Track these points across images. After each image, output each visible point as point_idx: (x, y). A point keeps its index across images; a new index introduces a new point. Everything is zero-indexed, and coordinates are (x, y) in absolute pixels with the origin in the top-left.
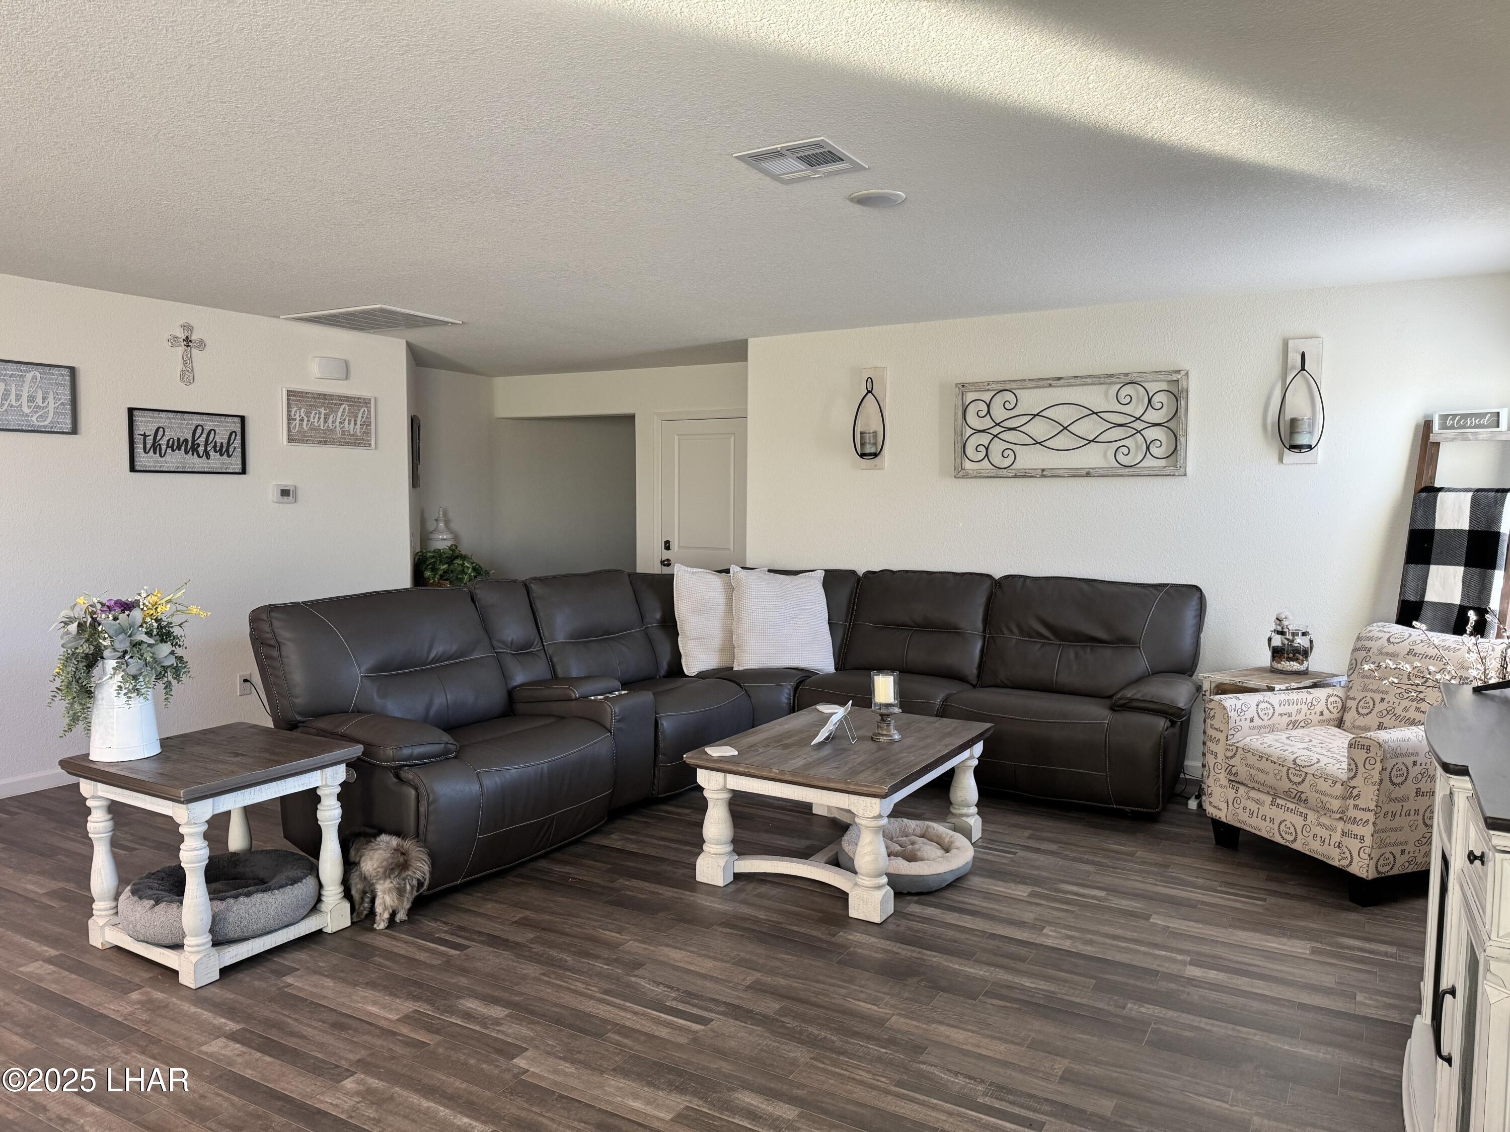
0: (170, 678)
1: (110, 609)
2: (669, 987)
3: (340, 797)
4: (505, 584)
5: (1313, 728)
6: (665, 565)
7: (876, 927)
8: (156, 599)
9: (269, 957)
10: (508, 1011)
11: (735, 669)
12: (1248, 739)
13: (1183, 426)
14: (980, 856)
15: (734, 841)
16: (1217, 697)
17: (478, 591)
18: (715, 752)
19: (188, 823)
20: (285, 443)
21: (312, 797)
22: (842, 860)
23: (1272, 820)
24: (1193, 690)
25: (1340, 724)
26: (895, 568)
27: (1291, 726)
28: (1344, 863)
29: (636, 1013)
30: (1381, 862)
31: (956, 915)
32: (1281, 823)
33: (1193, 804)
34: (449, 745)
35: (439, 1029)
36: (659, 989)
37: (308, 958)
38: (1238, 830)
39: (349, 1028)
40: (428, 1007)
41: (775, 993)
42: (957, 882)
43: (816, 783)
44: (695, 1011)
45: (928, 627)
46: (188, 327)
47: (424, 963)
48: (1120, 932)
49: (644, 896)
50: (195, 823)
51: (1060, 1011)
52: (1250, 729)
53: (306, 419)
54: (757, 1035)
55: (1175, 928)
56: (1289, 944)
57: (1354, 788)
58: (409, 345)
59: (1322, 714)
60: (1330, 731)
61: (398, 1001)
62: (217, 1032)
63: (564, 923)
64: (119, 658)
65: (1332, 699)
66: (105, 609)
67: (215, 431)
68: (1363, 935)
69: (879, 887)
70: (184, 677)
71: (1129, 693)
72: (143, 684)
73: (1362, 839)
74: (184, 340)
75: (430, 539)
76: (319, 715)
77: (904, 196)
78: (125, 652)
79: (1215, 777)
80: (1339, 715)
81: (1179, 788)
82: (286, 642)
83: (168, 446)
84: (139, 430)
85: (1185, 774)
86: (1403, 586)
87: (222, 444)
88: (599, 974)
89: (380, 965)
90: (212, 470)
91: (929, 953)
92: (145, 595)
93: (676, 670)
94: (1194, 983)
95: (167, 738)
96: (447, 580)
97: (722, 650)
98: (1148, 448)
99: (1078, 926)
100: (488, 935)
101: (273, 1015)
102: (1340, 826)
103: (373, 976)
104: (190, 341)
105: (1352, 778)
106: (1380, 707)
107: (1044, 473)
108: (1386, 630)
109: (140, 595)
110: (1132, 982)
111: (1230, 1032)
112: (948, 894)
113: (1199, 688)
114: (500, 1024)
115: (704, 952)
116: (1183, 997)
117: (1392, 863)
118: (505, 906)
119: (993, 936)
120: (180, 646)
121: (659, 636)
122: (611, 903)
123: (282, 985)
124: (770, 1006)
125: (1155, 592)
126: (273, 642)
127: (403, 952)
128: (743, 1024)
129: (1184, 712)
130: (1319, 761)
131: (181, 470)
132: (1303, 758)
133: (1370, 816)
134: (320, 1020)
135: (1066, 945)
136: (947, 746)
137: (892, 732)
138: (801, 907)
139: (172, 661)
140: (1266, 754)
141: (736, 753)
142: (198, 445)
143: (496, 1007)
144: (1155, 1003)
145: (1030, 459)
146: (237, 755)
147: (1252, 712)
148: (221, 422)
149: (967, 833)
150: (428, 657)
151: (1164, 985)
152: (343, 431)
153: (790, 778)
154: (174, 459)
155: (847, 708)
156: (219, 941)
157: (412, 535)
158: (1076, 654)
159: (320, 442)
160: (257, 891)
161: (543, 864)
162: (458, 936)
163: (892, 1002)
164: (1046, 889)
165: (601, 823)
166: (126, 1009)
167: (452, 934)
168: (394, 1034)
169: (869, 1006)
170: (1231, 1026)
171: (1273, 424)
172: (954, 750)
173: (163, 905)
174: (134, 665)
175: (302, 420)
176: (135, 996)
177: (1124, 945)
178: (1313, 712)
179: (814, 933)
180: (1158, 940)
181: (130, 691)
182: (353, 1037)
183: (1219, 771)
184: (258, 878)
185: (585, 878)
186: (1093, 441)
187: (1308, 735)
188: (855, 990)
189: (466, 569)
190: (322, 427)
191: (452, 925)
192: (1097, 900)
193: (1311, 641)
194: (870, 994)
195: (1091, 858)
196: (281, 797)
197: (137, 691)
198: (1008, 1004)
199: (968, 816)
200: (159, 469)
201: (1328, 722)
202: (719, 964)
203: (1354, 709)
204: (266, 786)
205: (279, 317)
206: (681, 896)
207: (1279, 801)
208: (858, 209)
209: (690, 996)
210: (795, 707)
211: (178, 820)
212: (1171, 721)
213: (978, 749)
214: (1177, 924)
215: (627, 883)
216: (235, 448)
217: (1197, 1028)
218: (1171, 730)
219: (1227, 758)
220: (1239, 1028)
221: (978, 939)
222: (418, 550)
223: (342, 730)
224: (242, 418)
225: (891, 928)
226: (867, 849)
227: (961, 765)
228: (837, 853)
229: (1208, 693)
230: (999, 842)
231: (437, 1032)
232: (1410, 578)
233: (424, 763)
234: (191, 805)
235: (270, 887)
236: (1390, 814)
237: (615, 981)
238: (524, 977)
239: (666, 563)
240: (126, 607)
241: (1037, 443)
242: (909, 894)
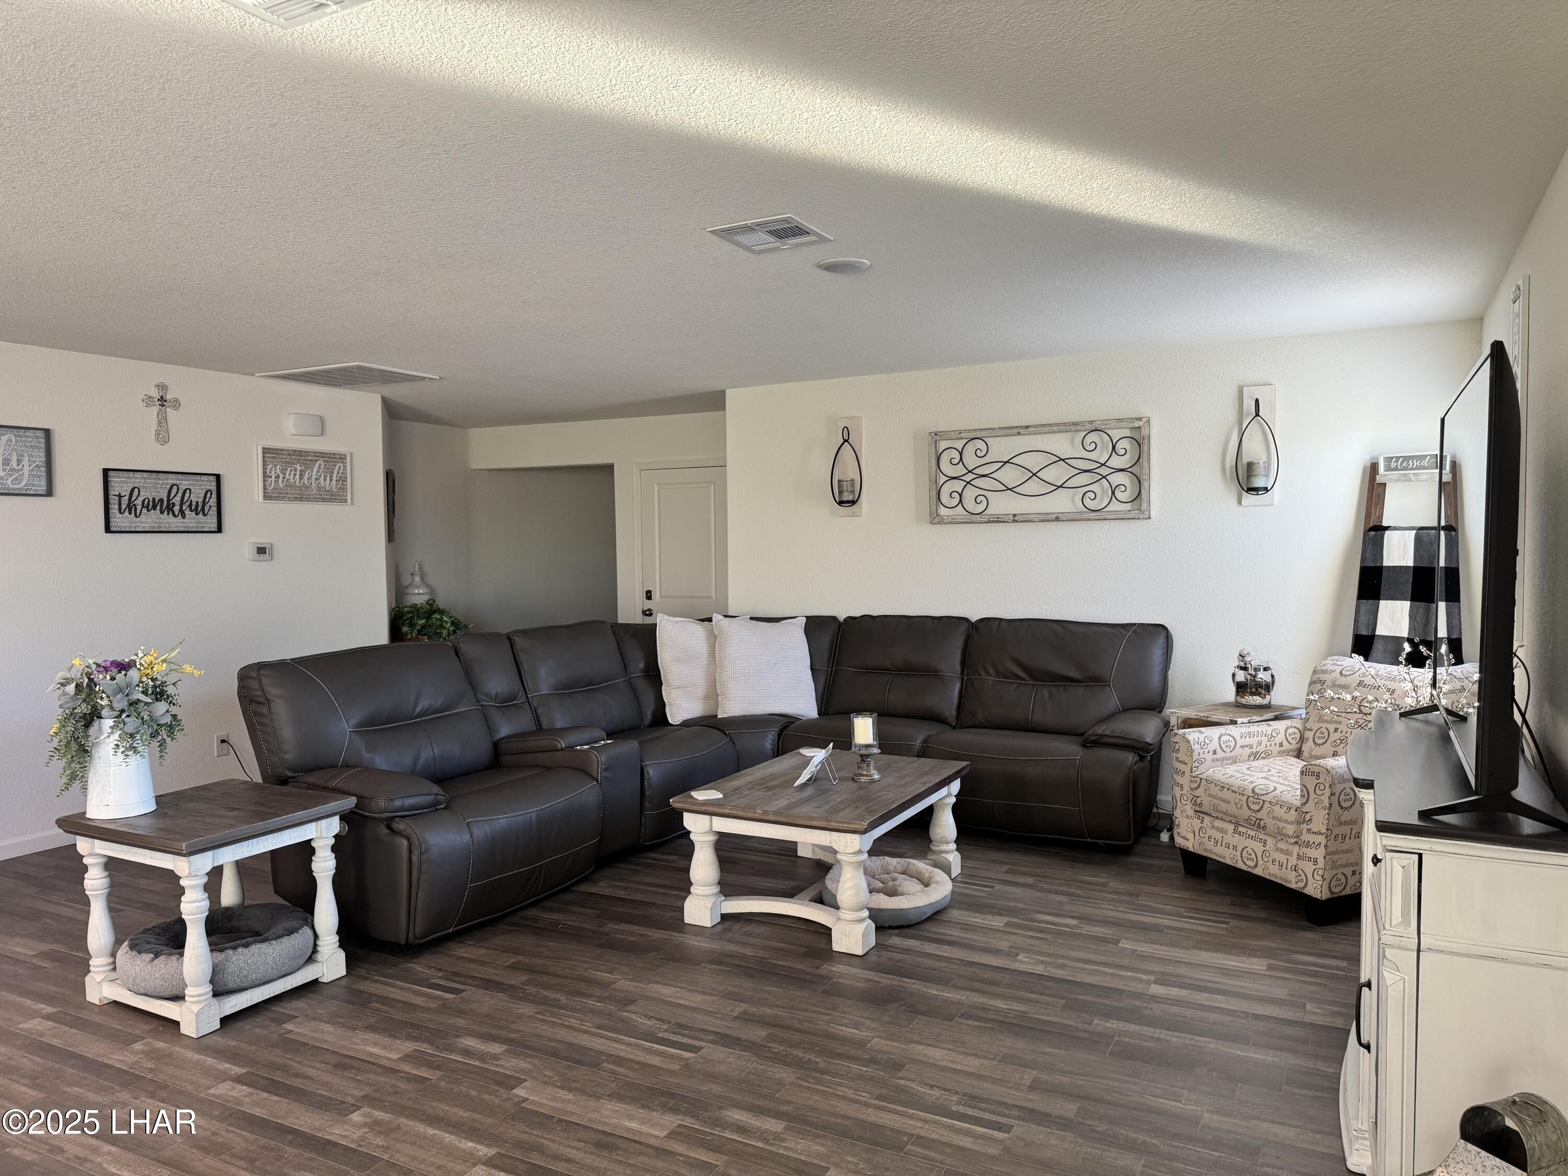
0: (165, 737)
1: (106, 669)
2: (660, 1020)
3: (334, 849)
4: (490, 638)
5: (1272, 759)
6: (647, 615)
7: (859, 958)
8: (152, 658)
9: (267, 1006)
10: (505, 1047)
11: (719, 717)
12: (1211, 770)
13: (1145, 471)
14: (957, 890)
15: (720, 883)
16: (1181, 731)
17: (461, 645)
18: (700, 795)
19: (190, 876)
20: (260, 501)
21: (306, 849)
22: (826, 898)
23: (1235, 848)
24: (1161, 724)
25: (1299, 754)
26: (875, 614)
27: (1252, 758)
28: (1301, 885)
29: (629, 1045)
30: (1334, 883)
31: (935, 945)
32: (1243, 850)
33: (1165, 837)
34: (439, 796)
35: (439, 1066)
36: (651, 1023)
37: (306, 1006)
38: (1205, 859)
39: (352, 1068)
40: (428, 1046)
41: (762, 1022)
42: (936, 915)
43: (799, 822)
44: (685, 1040)
45: (909, 670)
46: (162, 387)
47: (421, 1007)
48: (1090, 956)
49: (633, 939)
50: (196, 876)
51: (1031, 1028)
52: (1213, 760)
53: (281, 476)
54: (745, 1060)
55: (1142, 951)
56: (1247, 961)
57: (1307, 813)
58: (384, 400)
59: (1281, 745)
60: (1288, 761)
61: (398, 1042)
62: (224, 1077)
63: (556, 966)
64: (116, 717)
65: (1290, 731)
66: (101, 669)
67: (190, 490)
68: (1317, 951)
69: (861, 921)
70: (178, 735)
71: (1100, 730)
72: (139, 742)
73: (1316, 861)
74: (158, 400)
75: (406, 594)
76: (309, 770)
77: (869, 263)
78: (122, 711)
79: (1182, 809)
80: (1298, 746)
81: (1152, 822)
82: (275, 699)
83: (143, 506)
84: (114, 492)
85: (1158, 808)
86: (1356, 621)
87: (197, 502)
88: (592, 1011)
89: (378, 1010)
90: (188, 530)
91: (908, 980)
92: (142, 655)
93: (660, 719)
94: (1157, 999)
95: (161, 796)
96: (425, 635)
97: (706, 698)
98: (1113, 493)
99: (1051, 951)
100: (482, 979)
101: (277, 1059)
102: (1296, 849)
103: (372, 1020)
104: (165, 401)
105: (1304, 804)
106: (1335, 736)
107: (1015, 518)
108: (1338, 663)
109: (136, 655)
110: (1099, 1000)
111: (1187, 1042)
112: (926, 926)
113: (1167, 724)
114: (498, 1059)
115: (693, 988)
116: (1147, 1012)
117: (1344, 883)
118: (497, 952)
119: (970, 964)
120: (174, 704)
121: (643, 686)
122: (601, 946)
123: (282, 1032)
124: (758, 1034)
125: (1124, 632)
126: (261, 699)
127: (399, 998)
128: (732, 1051)
129: (1151, 747)
130: (1275, 789)
131: (156, 530)
132: (1262, 787)
133: (1322, 839)
134: (323, 1062)
135: (1039, 969)
136: (924, 783)
137: (872, 772)
138: (785, 943)
139: (168, 719)
140: (1228, 784)
141: (721, 796)
142: (174, 504)
143: (494, 1044)
144: (1119, 1018)
145: (1001, 504)
146: (233, 809)
147: (1214, 745)
148: (197, 481)
149: (947, 870)
150: (414, 711)
151: (1128, 1002)
152: (319, 487)
153: (773, 818)
154: (150, 519)
155: (829, 750)
156: (218, 993)
157: (389, 590)
158: (1050, 694)
159: (296, 499)
160: (256, 942)
161: (532, 912)
162: (453, 981)
163: (873, 1026)
164: (1022, 919)
165: (589, 872)
166: (130, 1058)
167: (447, 980)
168: (396, 1071)
169: (852, 1030)
170: (1188, 1036)
171: (1231, 468)
172: (931, 787)
173: (162, 958)
174: (132, 723)
175: (278, 477)
176: (138, 1046)
177: (1093, 967)
178: (1273, 743)
179: (800, 966)
180: (1126, 962)
181: (127, 749)
182: (356, 1076)
183: (1185, 803)
184: (253, 932)
185: (576, 924)
186: (1061, 486)
187: (1268, 765)
188: (838, 1016)
189: (444, 624)
190: (297, 484)
191: (446, 971)
192: (1070, 928)
193: (1273, 676)
194: (852, 1020)
195: (1065, 889)
196: (271, 851)
197: (134, 749)
198: (982, 1024)
199: (947, 852)
200: (134, 530)
201: (1287, 753)
202: (707, 998)
203: (1311, 740)
204: (263, 838)
205: (254, 375)
206: (669, 937)
207: (1241, 829)
208: (826, 275)
209: (680, 1027)
210: (780, 751)
211: (178, 873)
212: (1139, 755)
213: (956, 786)
214: (1145, 948)
215: (616, 927)
216: (210, 507)
217: (1158, 1039)
218: (1140, 765)
219: (1192, 789)
220: (1196, 1037)
221: (955, 967)
222: (394, 606)
223: (333, 784)
224: (218, 477)
225: (873, 959)
226: (849, 884)
227: (940, 802)
228: (821, 891)
229: (1175, 728)
230: (979, 877)
231: (438, 1068)
232: (1362, 613)
233: (415, 813)
234: (192, 858)
235: (268, 937)
236: (1340, 836)
237: (608, 1017)
238: (520, 1016)
239: (648, 613)
240: (123, 667)
241: (1008, 489)
242: (891, 927)
